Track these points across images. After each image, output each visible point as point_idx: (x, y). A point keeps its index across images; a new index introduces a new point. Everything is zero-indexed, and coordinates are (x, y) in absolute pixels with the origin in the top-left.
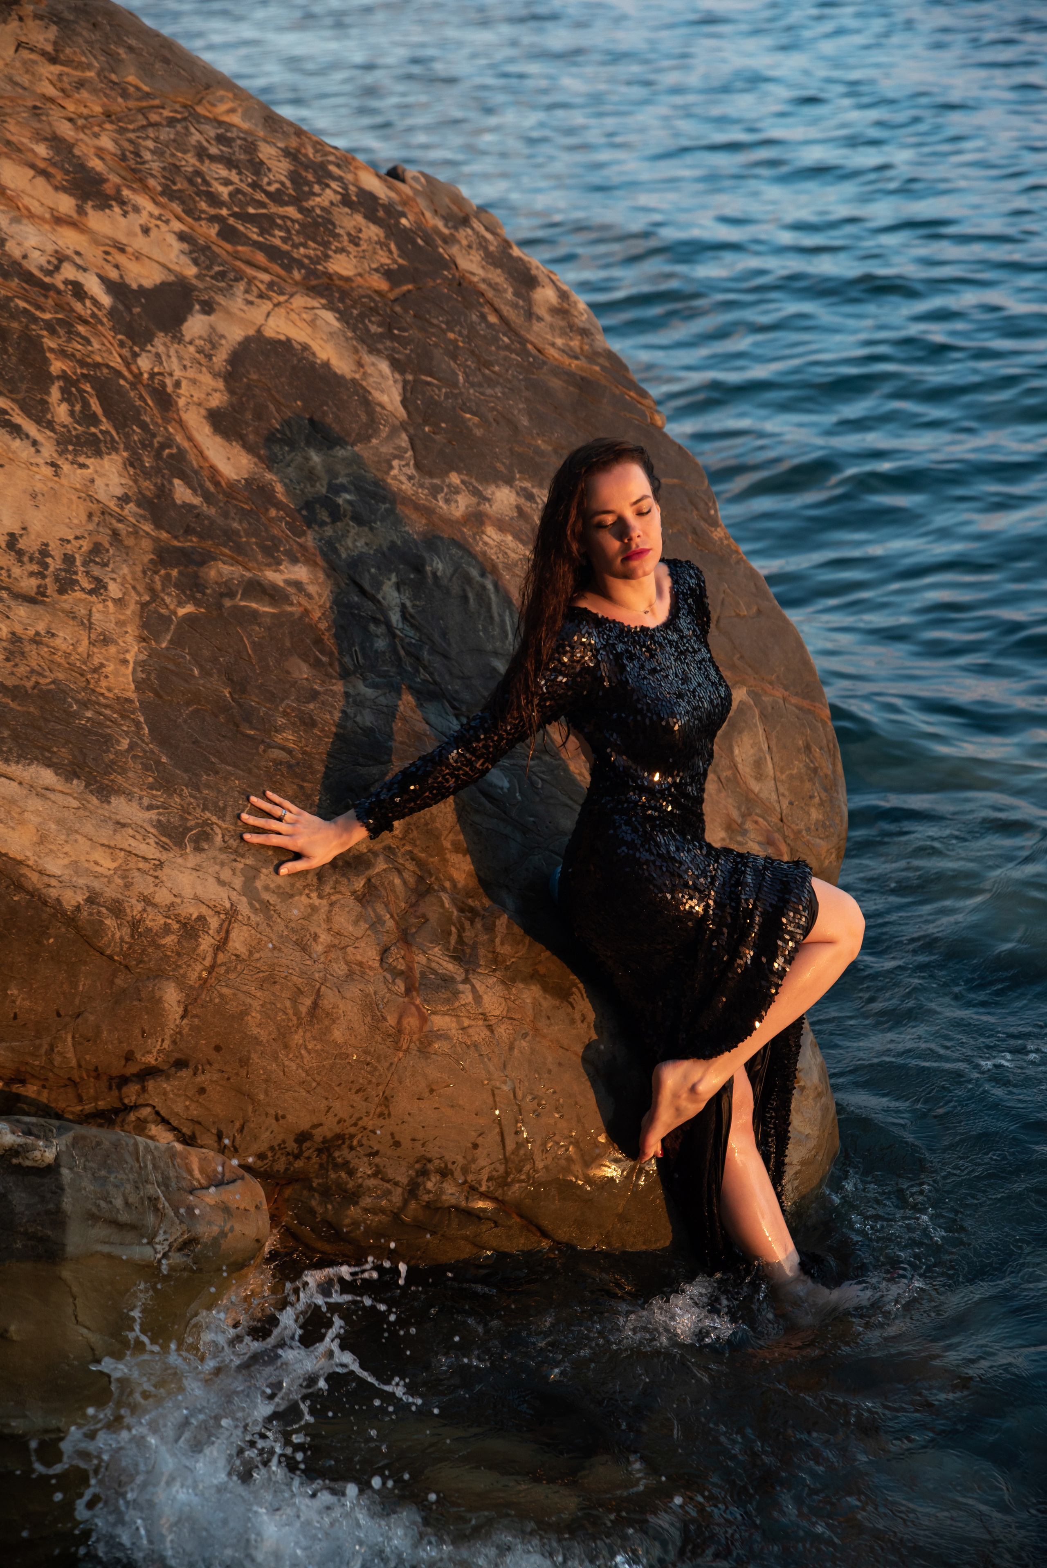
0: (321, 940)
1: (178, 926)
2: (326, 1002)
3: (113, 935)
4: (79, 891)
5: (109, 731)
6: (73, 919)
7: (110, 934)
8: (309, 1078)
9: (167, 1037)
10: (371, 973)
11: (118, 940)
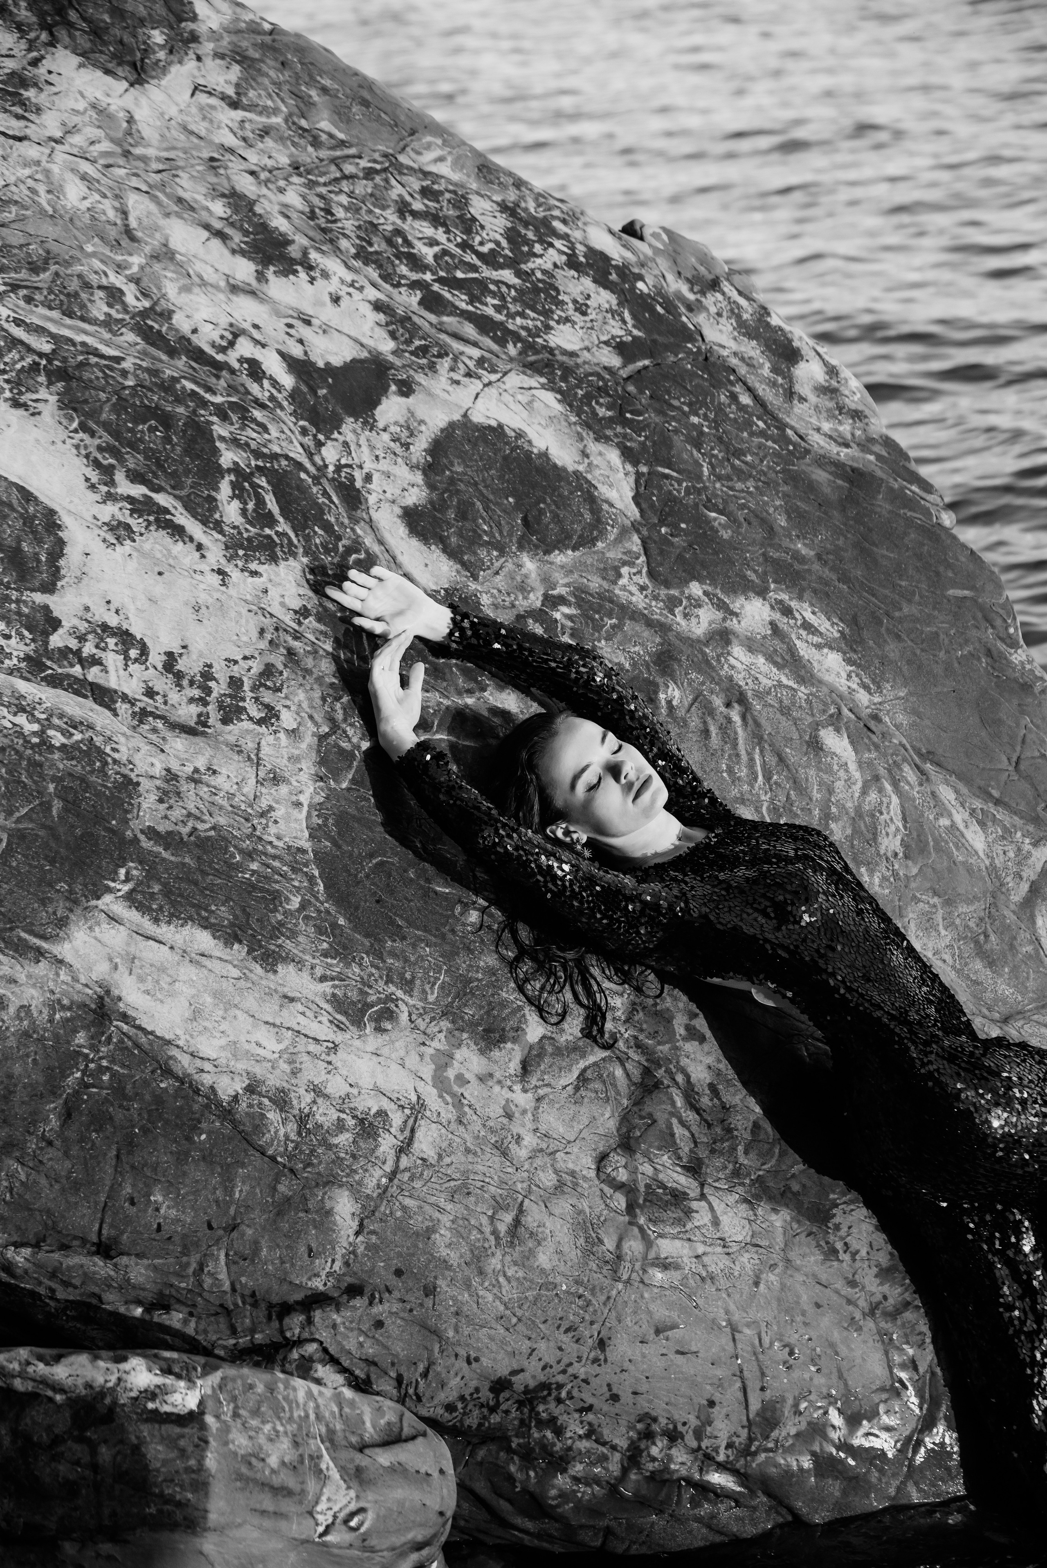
0: (525, 1143)
1: (353, 1122)
2: (529, 1219)
3: (276, 1132)
4: (237, 1078)
5: (277, 886)
6: (230, 1112)
7: (273, 1130)
8: (508, 1312)
9: (338, 1257)
10: (585, 1185)
11: (282, 1138)
